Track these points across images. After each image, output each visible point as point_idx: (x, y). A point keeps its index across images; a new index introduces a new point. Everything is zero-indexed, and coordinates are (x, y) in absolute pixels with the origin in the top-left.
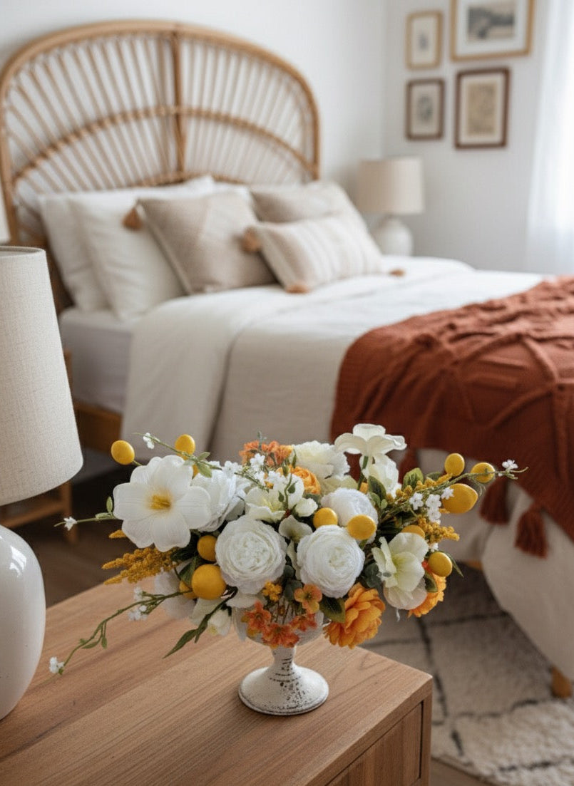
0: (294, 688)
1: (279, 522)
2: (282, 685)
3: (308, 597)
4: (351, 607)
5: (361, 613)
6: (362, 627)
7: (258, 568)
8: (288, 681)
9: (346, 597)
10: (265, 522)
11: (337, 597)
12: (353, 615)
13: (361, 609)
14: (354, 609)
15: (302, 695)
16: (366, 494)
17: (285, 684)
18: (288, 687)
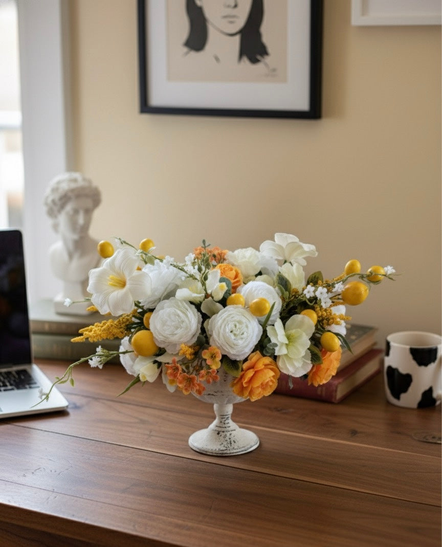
0: (227, 438)
1: (201, 303)
2: (218, 434)
3: (213, 357)
4: (249, 369)
5: (256, 372)
6: (257, 383)
7: (176, 334)
8: (223, 432)
9: (246, 360)
10: (192, 303)
11: (238, 360)
12: (250, 374)
13: (256, 370)
14: (251, 370)
15: (233, 443)
16: (275, 288)
17: (221, 433)
18: (223, 436)
